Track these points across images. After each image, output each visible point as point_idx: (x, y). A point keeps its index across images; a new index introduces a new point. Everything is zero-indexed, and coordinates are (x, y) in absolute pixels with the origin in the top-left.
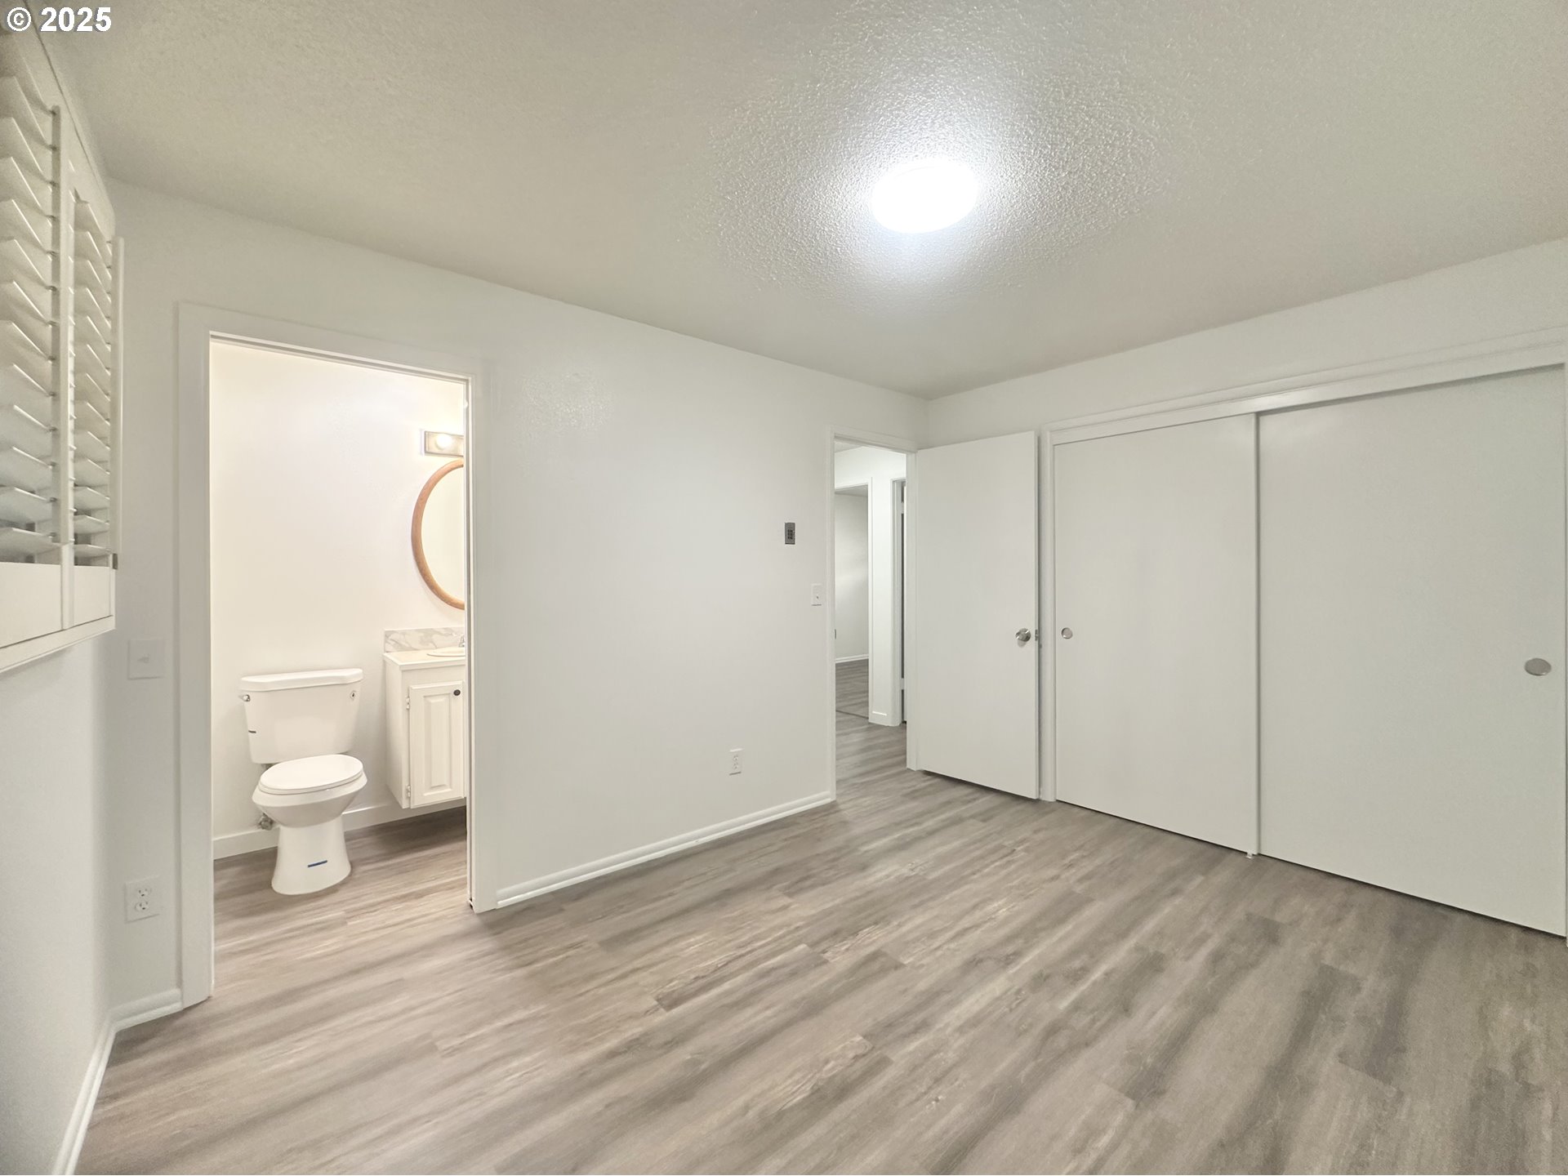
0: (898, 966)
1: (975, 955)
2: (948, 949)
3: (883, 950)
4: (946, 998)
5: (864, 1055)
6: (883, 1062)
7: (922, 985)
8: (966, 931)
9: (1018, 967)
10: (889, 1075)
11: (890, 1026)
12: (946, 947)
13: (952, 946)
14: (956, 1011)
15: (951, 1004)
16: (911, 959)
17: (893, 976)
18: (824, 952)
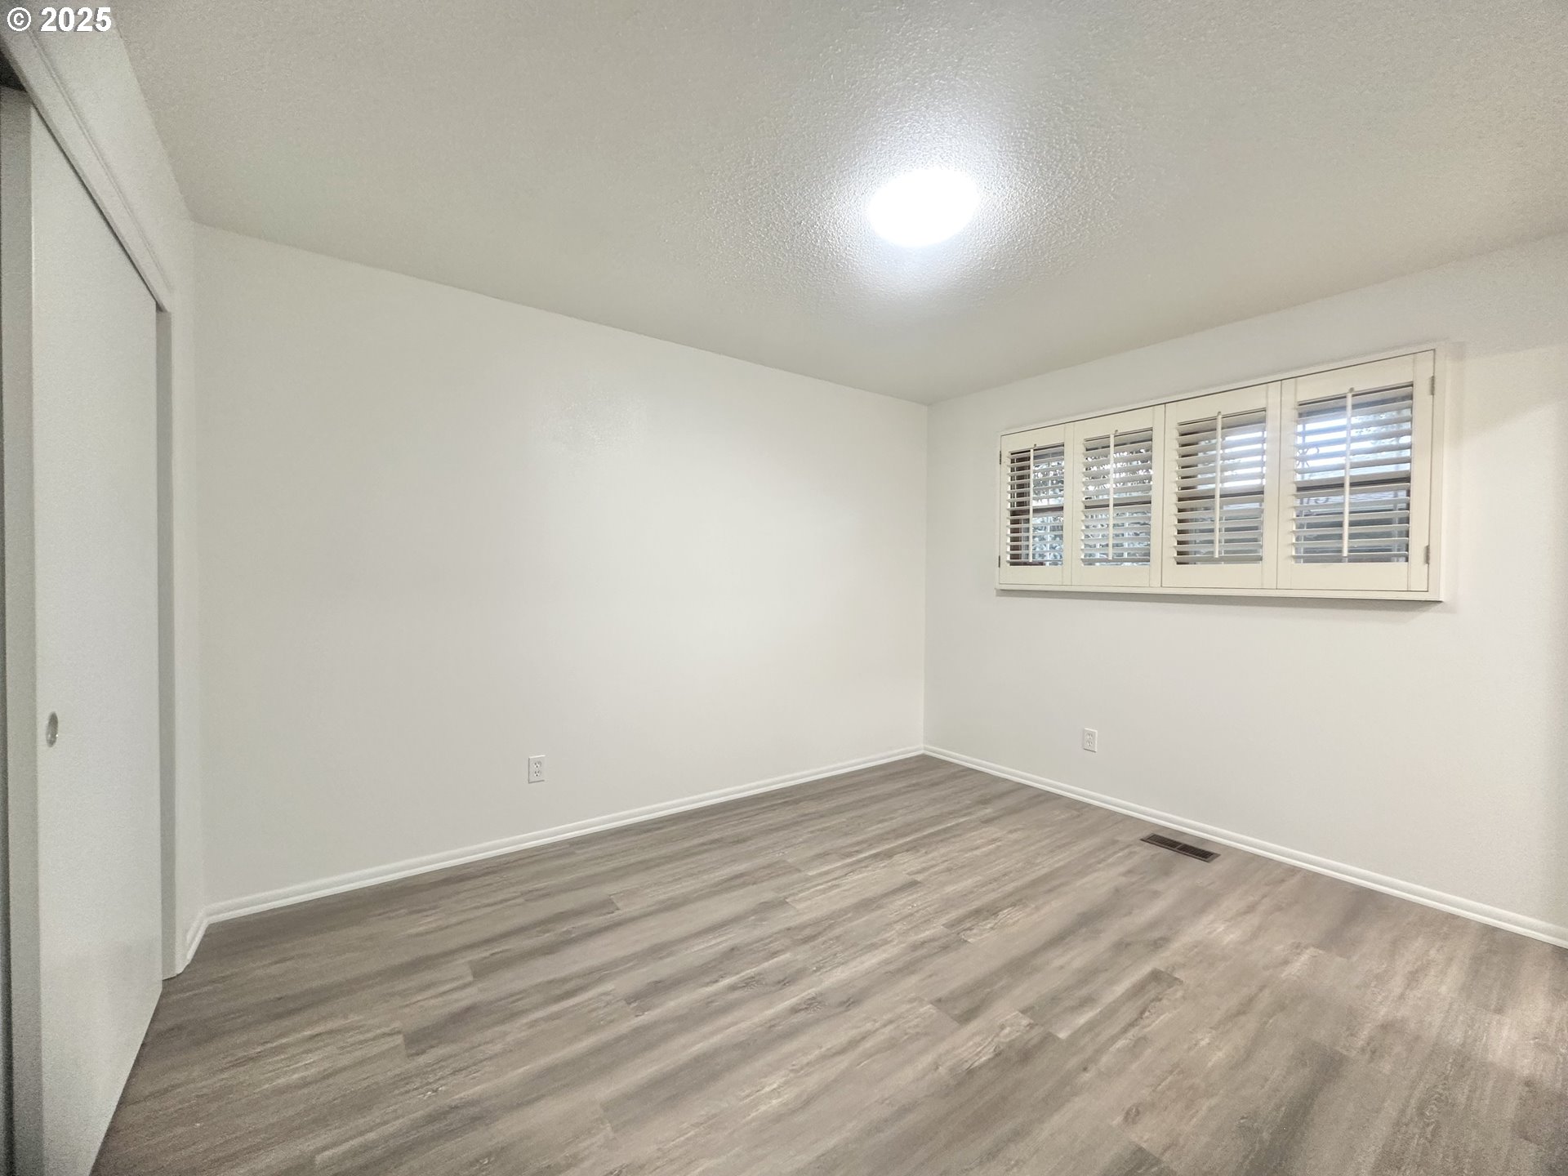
0: (938, 1002)
1: (846, 1011)
2: (875, 1021)
3: (955, 1024)
4: (892, 967)
5: (965, 930)
6: (950, 925)
7: (913, 980)
8: (843, 1051)
9: (804, 994)
10: (944, 920)
11: (945, 948)
12: (877, 1025)
13: (869, 1026)
14: (885, 956)
15: (887, 962)
16: (922, 1010)
17: (943, 992)
18: (1031, 1026)
